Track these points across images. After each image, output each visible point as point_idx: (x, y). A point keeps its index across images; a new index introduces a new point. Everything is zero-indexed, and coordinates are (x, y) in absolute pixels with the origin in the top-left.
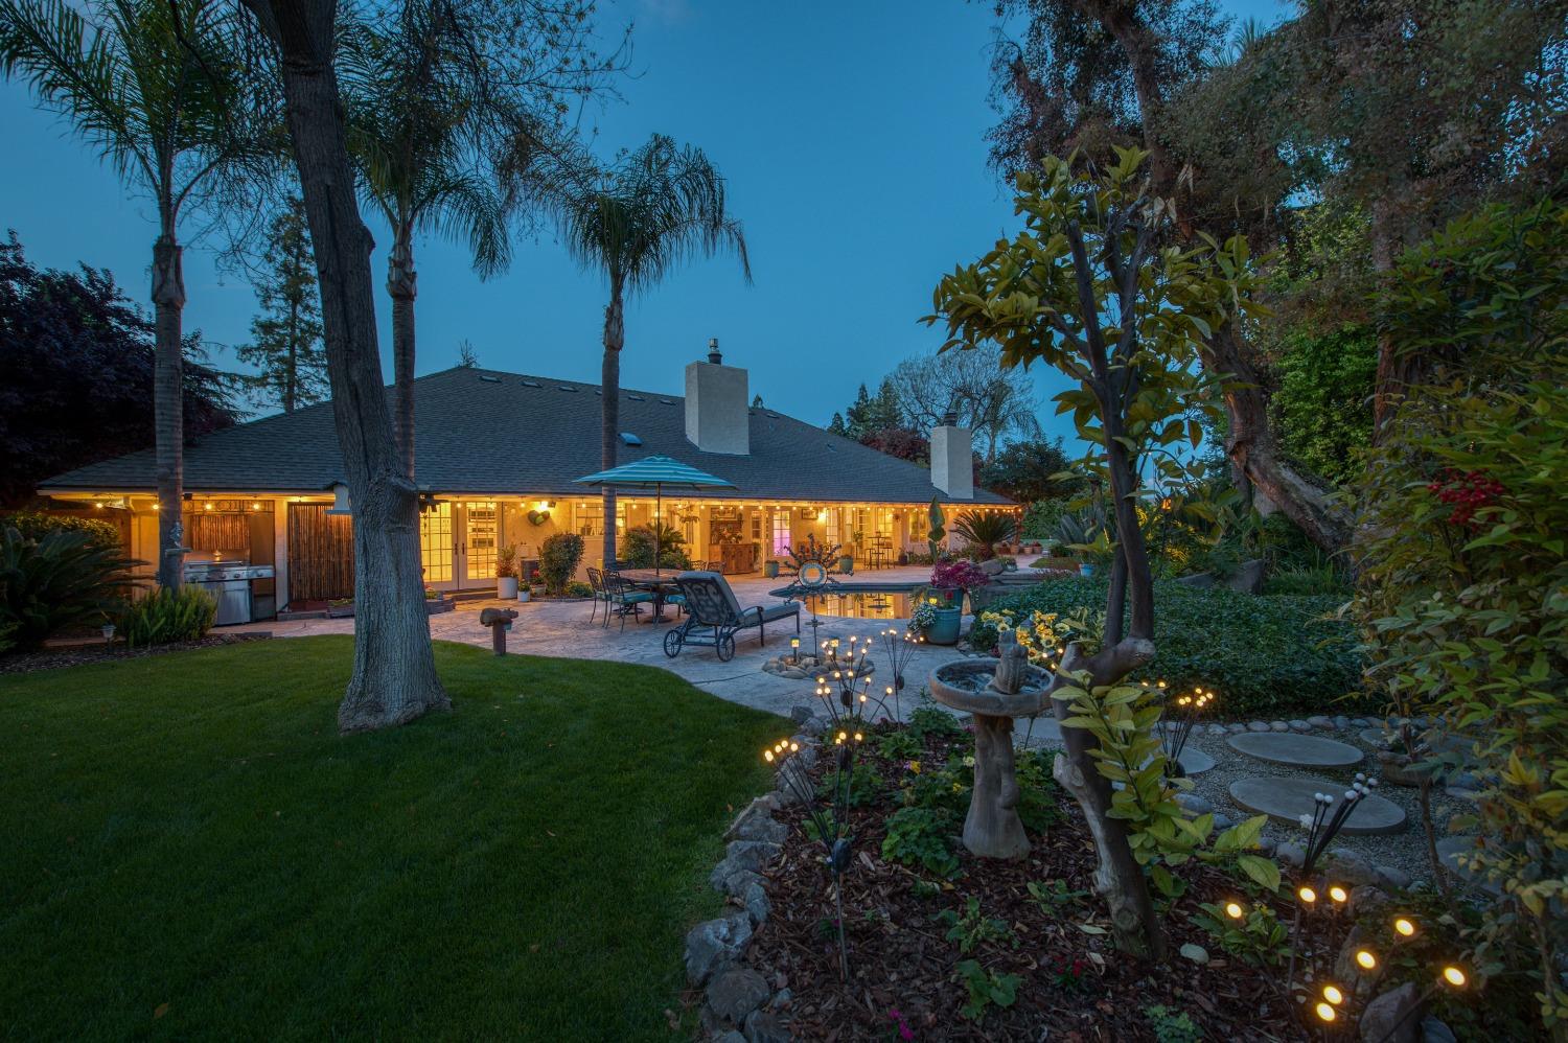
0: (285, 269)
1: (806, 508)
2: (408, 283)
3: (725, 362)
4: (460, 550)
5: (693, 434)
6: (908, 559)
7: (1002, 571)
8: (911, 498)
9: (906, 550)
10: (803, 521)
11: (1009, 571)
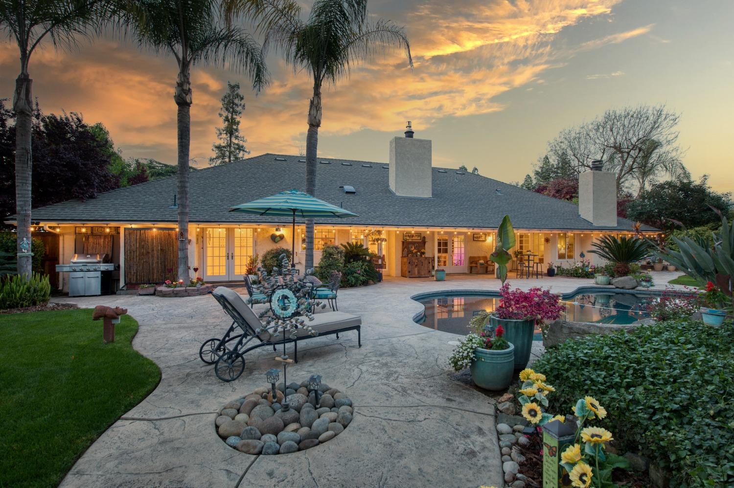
0: (227, 119)
1: (478, 234)
2: (184, 95)
3: (415, 136)
4: (230, 257)
5: (392, 187)
6: (556, 272)
7: (637, 286)
8: (558, 226)
9: (554, 265)
10: (474, 242)
11: (644, 286)
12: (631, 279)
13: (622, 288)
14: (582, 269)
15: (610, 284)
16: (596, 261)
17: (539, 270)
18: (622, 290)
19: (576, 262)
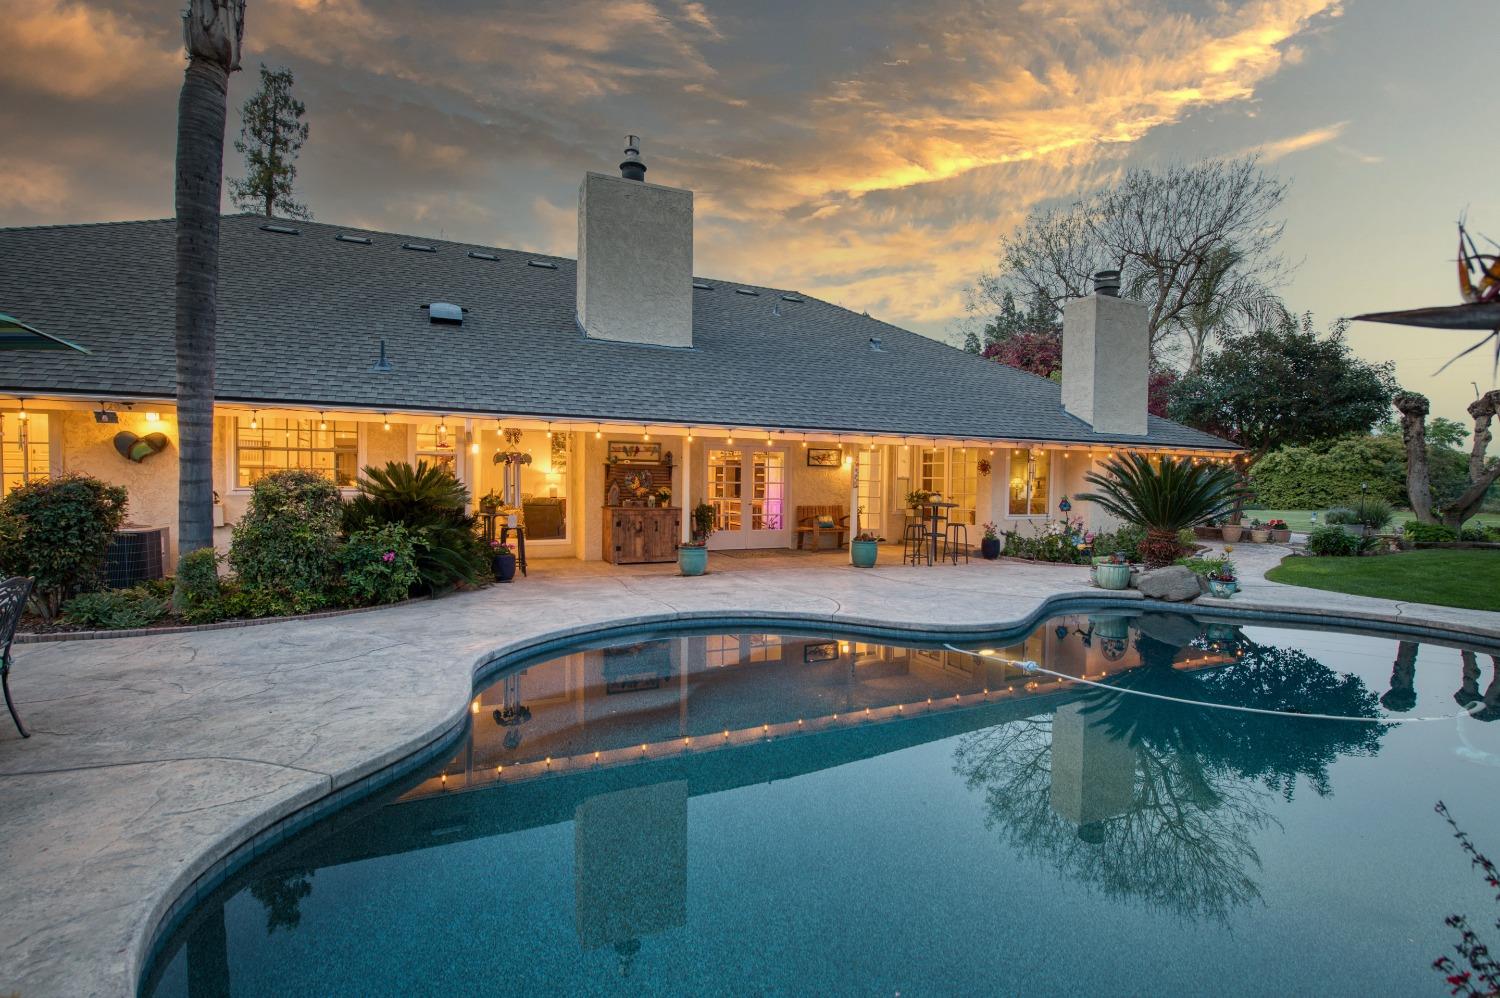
6: (1002, 546)
7: (1199, 595)
8: (1010, 431)
9: (997, 530)
10: (810, 468)
11: (1216, 595)
12: (1183, 575)
13: (1161, 598)
14: (1064, 541)
15: (1129, 586)
16: (1098, 521)
17: (961, 540)
18: (1159, 605)
19: (1051, 524)
